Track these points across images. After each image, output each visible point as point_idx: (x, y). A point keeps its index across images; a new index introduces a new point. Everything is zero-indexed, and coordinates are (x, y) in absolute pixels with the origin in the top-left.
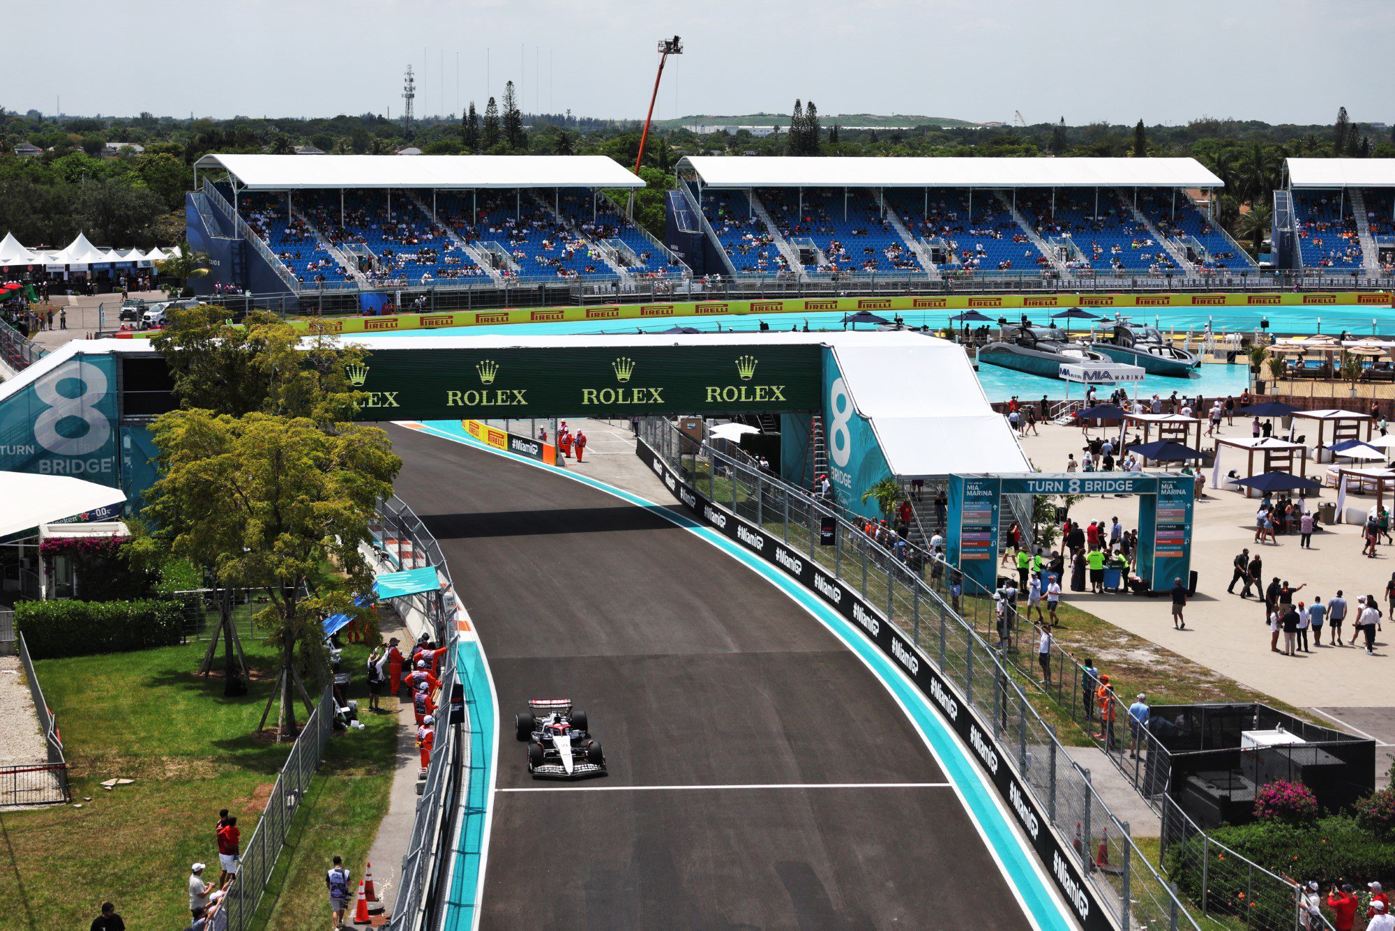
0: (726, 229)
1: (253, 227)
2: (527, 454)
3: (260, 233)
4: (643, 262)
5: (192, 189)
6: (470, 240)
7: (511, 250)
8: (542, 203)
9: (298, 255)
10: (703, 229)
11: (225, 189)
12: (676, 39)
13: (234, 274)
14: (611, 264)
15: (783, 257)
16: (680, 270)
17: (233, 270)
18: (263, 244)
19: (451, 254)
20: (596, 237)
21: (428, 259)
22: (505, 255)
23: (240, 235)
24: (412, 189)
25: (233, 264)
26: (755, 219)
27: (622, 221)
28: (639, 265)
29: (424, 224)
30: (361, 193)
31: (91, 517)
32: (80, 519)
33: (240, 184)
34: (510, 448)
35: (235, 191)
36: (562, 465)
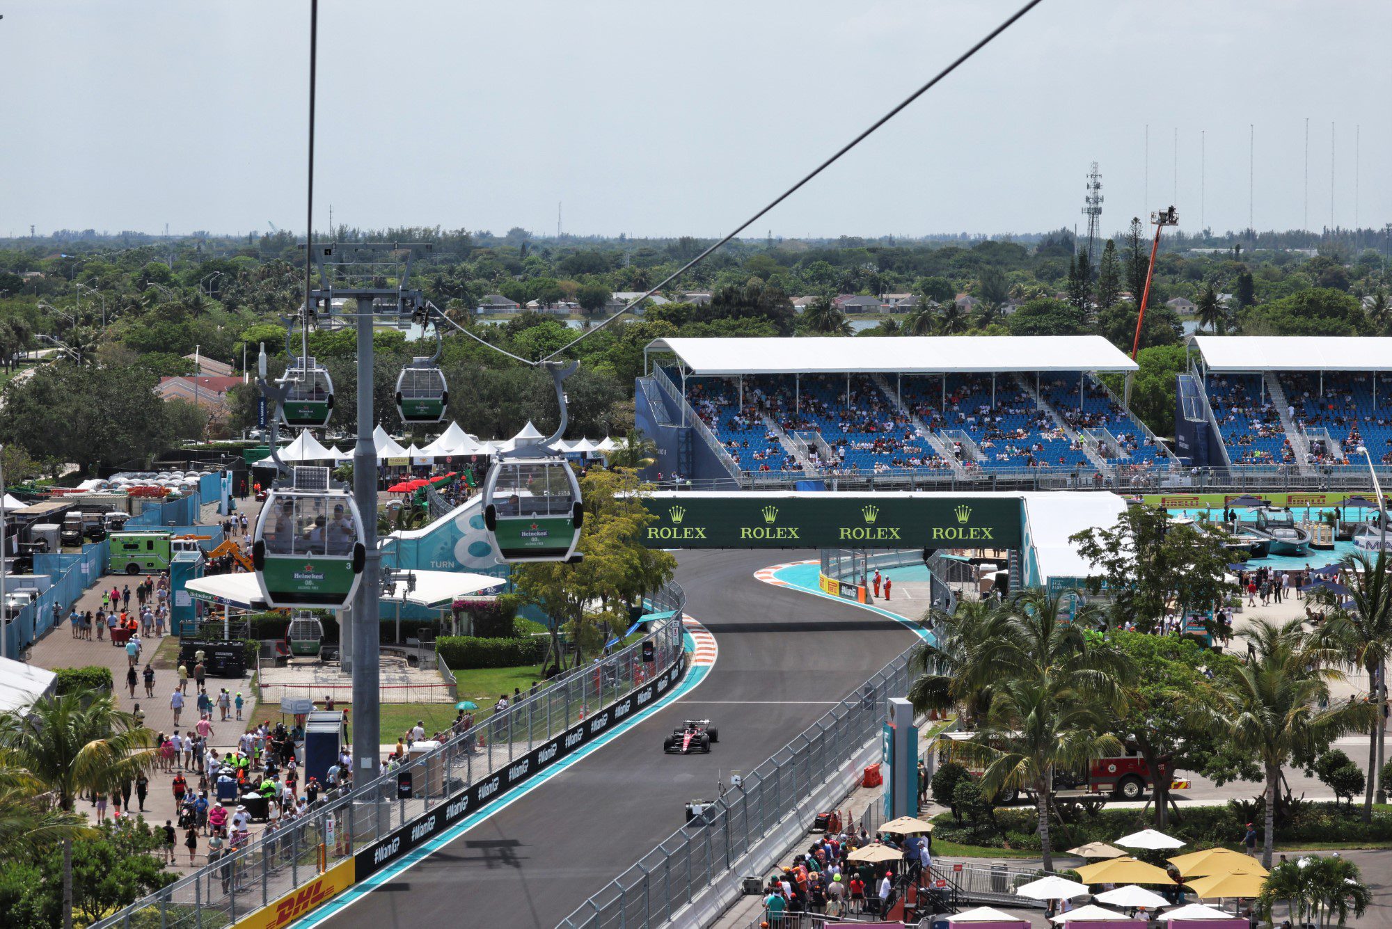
0: (1233, 418)
1: (701, 415)
2: (850, 597)
3: (708, 420)
4: (1129, 453)
5: (642, 375)
6: (934, 428)
7: (977, 440)
8: (1026, 389)
9: (745, 444)
10: (1208, 418)
11: (673, 373)
12: (1172, 210)
13: (679, 464)
14: (1090, 453)
15: (1290, 449)
16: (1168, 462)
17: (679, 458)
18: (710, 434)
19: (912, 444)
20: (1078, 425)
21: (885, 449)
22: (970, 445)
23: (687, 423)
24: (879, 374)
25: (679, 453)
26: (1268, 406)
27: (1114, 409)
28: (1123, 455)
29: (887, 410)
30: (822, 377)
31: (484, 592)
32: (477, 594)
33: (688, 370)
34: (841, 595)
35: (683, 376)
36: (871, 603)
